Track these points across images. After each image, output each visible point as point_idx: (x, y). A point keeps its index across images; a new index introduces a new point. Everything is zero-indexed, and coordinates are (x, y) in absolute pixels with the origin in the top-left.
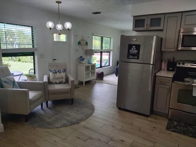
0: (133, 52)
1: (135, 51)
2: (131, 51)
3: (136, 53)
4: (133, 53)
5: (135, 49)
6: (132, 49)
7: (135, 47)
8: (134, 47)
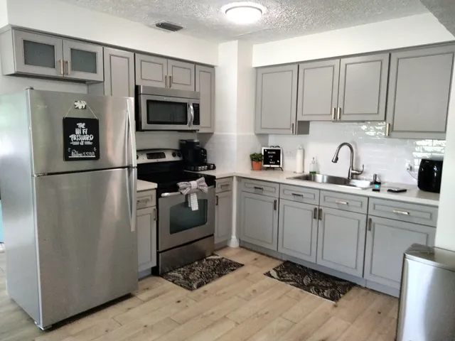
0: (80, 141)
1: (87, 137)
2: (73, 137)
3: (91, 143)
4: (82, 144)
5: (85, 131)
6: (78, 131)
7: (86, 127)
8: (81, 125)
